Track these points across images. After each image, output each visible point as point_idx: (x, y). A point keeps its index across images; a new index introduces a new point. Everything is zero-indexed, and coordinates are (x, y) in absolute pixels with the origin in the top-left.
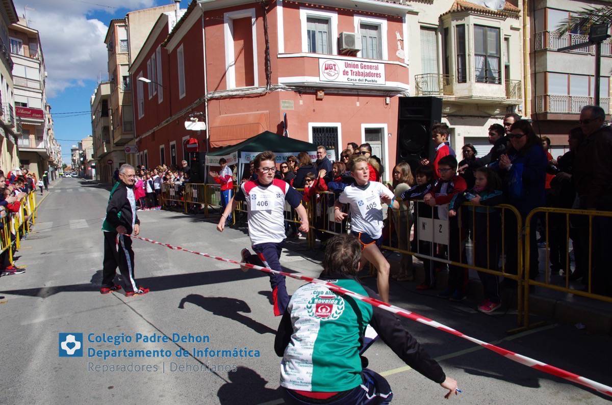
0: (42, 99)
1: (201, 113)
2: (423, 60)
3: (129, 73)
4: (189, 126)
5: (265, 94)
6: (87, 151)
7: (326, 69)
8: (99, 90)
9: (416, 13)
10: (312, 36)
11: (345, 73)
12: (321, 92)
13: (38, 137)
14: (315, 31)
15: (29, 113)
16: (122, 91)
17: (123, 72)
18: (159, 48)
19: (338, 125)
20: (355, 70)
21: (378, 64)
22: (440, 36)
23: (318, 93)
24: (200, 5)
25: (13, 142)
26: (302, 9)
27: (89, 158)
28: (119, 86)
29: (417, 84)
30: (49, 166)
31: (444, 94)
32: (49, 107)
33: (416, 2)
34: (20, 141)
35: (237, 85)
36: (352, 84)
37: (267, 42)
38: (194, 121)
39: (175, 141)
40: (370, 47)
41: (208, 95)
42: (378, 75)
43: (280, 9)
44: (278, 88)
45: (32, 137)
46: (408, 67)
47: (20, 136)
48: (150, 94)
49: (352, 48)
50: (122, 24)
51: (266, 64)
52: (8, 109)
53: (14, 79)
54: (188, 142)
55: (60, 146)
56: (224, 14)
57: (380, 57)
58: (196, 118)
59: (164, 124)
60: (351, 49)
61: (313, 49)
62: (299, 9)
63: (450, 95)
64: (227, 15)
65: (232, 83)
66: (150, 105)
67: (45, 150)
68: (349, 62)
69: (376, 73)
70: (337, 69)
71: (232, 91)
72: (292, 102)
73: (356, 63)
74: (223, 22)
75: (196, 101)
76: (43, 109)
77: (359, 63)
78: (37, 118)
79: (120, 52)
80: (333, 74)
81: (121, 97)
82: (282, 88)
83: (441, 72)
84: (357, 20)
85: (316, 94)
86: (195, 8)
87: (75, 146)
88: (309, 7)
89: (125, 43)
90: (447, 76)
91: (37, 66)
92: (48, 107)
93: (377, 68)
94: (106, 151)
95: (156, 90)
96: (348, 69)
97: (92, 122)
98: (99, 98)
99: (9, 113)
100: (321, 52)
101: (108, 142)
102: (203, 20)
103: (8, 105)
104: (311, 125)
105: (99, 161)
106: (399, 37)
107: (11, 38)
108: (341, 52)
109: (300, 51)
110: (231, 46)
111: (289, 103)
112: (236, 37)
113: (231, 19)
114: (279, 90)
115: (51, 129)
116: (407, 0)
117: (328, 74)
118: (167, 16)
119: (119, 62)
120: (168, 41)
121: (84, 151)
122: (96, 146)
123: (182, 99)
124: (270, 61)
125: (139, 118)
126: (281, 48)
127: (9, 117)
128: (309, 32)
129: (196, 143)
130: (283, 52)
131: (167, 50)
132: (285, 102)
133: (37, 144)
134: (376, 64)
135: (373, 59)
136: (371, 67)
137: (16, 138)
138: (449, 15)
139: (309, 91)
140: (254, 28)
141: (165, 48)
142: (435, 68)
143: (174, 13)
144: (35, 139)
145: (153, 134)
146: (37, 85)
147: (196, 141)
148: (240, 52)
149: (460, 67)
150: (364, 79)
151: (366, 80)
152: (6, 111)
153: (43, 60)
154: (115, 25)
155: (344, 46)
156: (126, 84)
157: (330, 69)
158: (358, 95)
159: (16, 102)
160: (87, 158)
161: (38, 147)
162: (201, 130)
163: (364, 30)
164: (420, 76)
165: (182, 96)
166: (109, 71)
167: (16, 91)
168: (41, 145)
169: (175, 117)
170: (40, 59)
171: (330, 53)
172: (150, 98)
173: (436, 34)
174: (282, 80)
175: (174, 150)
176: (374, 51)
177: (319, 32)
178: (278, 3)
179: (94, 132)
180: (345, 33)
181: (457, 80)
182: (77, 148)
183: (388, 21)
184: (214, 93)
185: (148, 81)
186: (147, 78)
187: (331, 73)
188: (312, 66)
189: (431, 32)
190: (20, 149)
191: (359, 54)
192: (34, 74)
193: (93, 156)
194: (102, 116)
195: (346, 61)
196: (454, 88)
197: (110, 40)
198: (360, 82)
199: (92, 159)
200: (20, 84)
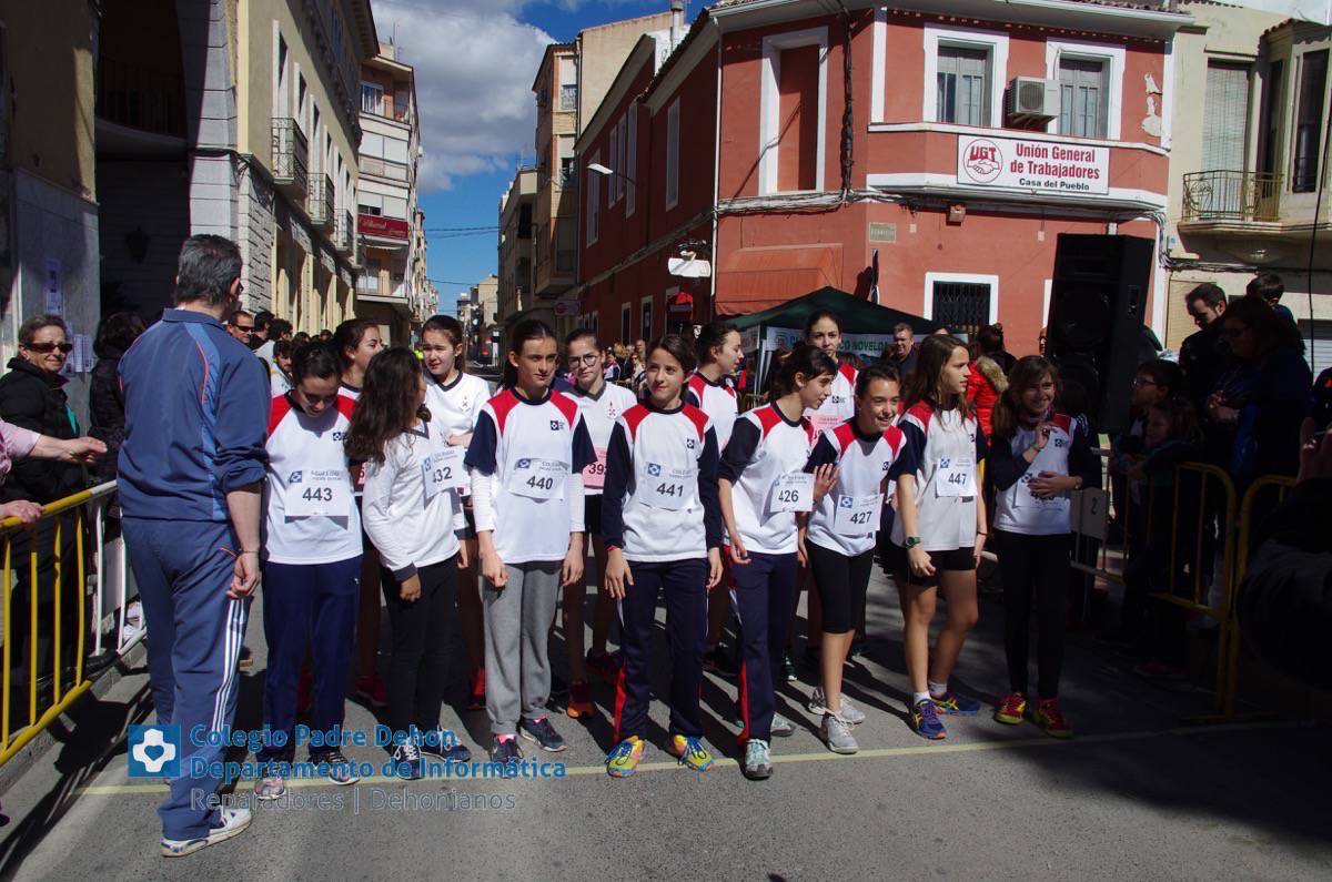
0: (408, 201)
1: (704, 242)
2: (1208, 138)
3: (576, 153)
4: (678, 267)
5: (837, 209)
6: (486, 307)
7: (973, 158)
8: (517, 183)
9: (1202, 30)
10: (948, 84)
11: (1016, 167)
12: (958, 207)
13: (395, 275)
14: (955, 76)
15: (383, 227)
16: (558, 189)
17: (564, 149)
18: (634, 105)
19: (992, 281)
20: (1039, 161)
21: (1096, 149)
22: (1258, 82)
23: (953, 208)
24: (715, 20)
25: (349, 283)
26: (929, 27)
27: (489, 320)
28: (553, 178)
29: (1188, 195)
30: (413, 333)
31: (1255, 220)
32: (422, 214)
33: (1203, 3)
34: (361, 282)
35: (781, 186)
36: (1030, 191)
37: (848, 98)
38: (687, 258)
39: (651, 297)
40: (1079, 111)
41: (719, 206)
42: (1093, 174)
43: (880, 29)
44: (865, 197)
45: (385, 274)
46: (1167, 154)
47: (362, 272)
48: (610, 198)
49: (1034, 111)
50: (567, 53)
51: (844, 146)
52: (345, 221)
53: (363, 161)
54: (673, 300)
55: (437, 293)
56: (764, 38)
57: (1102, 131)
58: (692, 253)
59: (633, 260)
60: (1031, 116)
61: (949, 113)
62: (922, 27)
63: (1270, 221)
64: (769, 41)
65: (770, 181)
66: (610, 219)
67: (406, 301)
68: (1026, 144)
69: (1088, 167)
70: (997, 158)
71: (769, 199)
72: (893, 226)
73: (1042, 145)
74: (759, 56)
75: (695, 219)
76: (409, 220)
77: (1050, 147)
78: (396, 236)
79: (560, 110)
80: (987, 169)
81: (556, 199)
82: (873, 197)
83: (1253, 167)
84: (1054, 50)
85: (947, 211)
86: (707, 26)
87: (465, 295)
88: (947, 23)
89: (572, 91)
90: (1266, 177)
91: (405, 135)
92: (418, 217)
93: (1090, 157)
94: (520, 308)
95: (624, 189)
96: (1024, 160)
97: (500, 249)
98: (516, 201)
99: (345, 228)
100: (965, 121)
101: (526, 291)
102: (720, 50)
103: (345, 213)
104: (931, 278)
105: (507, 327)
106: (1151, 87)
107: (364, 83)
108: (1009, 122)
109: (919, 119)
110: (772, 105)
111: (886, 228)
112: (784, 86)
113: (776, 49)
114: (868, 200)
115: (422, 260)
116: (1180, 2)
117: (976, 168)
118: (654, 39)
119: (556, 130)
120: (652, 90)
121: (481, 306)
122: (504, 297)
123: (670, 211)
124: (851, 140)
125: (588, 245)
126: (877, 113)
127: (345, 235)
128: (941, 76)
129: (689, 303)
130: (881, 120)
131: (648, 110)
132: (878, 227)
133: (393, 289)
134: (1090, 149)
135: (1085, 136)
136: (1076, 156)
137: (355, 275)
138: (1289, 29)
139: (933, 205)
140: (823, 69)
141: (646, 105)
142: (1238, 158)
143: (669, 32)
144: (390, 278)
145: (612, 278)
146: (400, 173)
147: (690, 299)
148: (793, 119)
149: (1303, 154)
150: (1059, 180)
151: (1063, 184)
152: (340, 225)
153: (417, 124)
154: (555, 54)
155: (1018, 109)
156: (566, 173)
157: (982, 158)
158: (1043, 217)
159: (360, 206)
160: (486, 320)
161: (395, 294)
162: (701, 278)
163: (1068, 73)
164: (1197, 177)
165: (671, 205)
166: (537, 148)
167: (362, 185)
168: (400, 291)
169: (654, 247)
170: (412, 122)
171: (986, 122)
172: (611, 205)
173: (1250, 78)
174: (874, 180)
175: (647, 314)
176: (1089, 119)
177: (964, 76)
178: (876, 15)
179: (501, 268)
180: (1022, 78)
181: (1291, 184)
182: (469, 298)
183: (1127, 49)
184: (730, 205)
185: (607, 171)
186: (608, 167)
187: (982, 166)
188: (941, 151)
189: (1234, 73)
190: (360, 298)
191: (1052, 126)
192: (399, 152)
193: (496, 317)
194: (519, 236)
195: (1020, 142)
196: (1281, 204)
197: (544, 84)
198: (1049, 188)
199: (495, 323)
200: (372, 171)
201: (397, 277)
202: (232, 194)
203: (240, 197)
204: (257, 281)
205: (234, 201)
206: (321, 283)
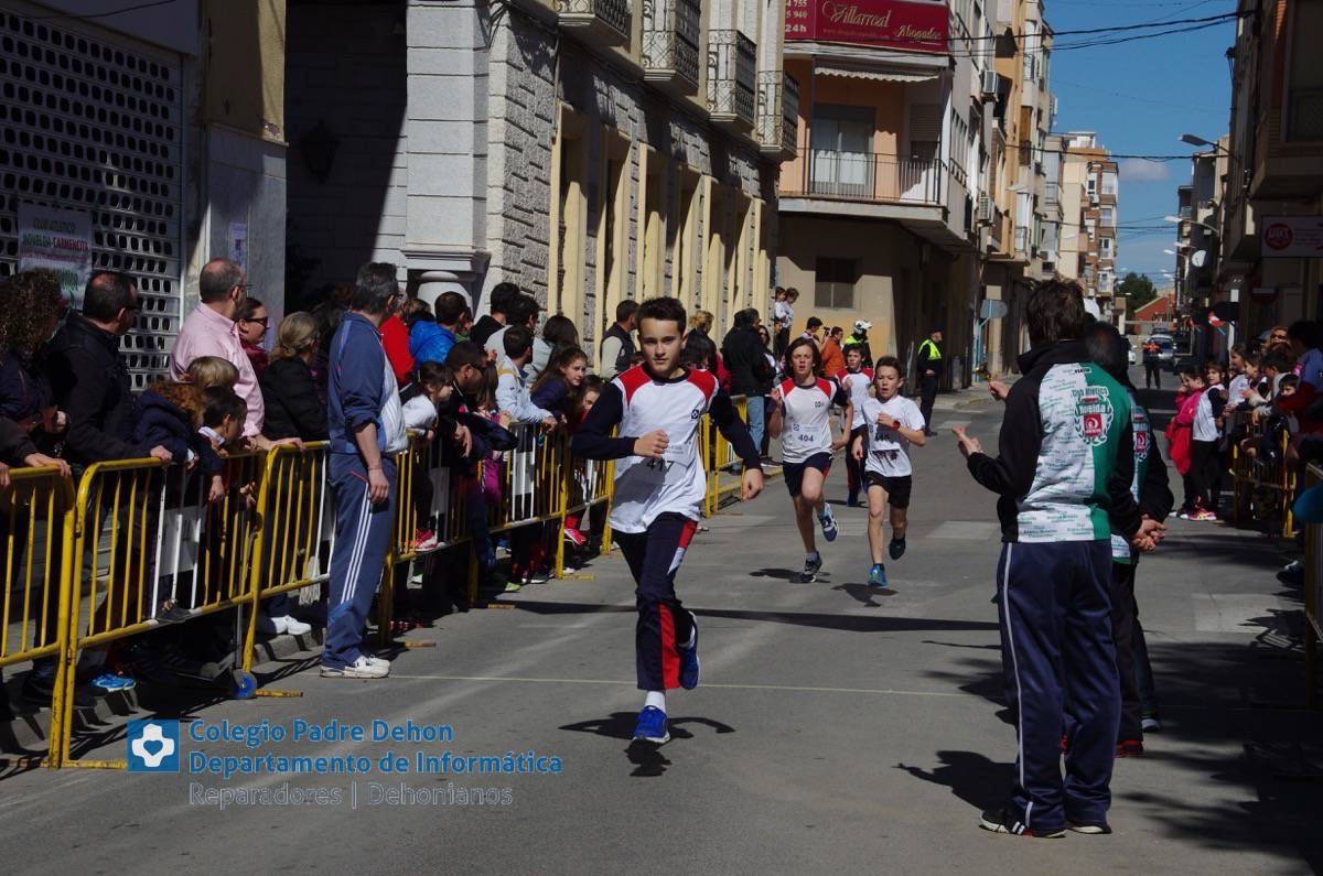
13: (913, 144)
25: (751, 186)
34: (790, 177)
45: (884, 142)
67: (935, 215)
78: (906, 44)
133: (905, 183)
144: (900, 156)
161: (908, 196)
168: (923, 189)
190: (784, 206)
201: (919, 152)
202: (478, 62)
203: (492, 66)
204: (519, 214)
205: (481, 76)
206: (669, 197)
